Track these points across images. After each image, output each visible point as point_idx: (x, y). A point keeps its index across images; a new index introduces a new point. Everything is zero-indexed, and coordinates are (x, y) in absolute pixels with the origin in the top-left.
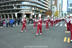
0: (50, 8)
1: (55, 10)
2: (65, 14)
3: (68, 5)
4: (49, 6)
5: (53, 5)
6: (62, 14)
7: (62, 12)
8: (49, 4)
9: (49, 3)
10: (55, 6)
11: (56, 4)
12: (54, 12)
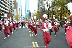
0: (10, 11)
1: (15, 13)
2: (24, 18)
3: (26, 10)
4: (9, 8)
5: (13, 8)
6: (22, 18)
7: (21, 15)
8: (9, 7)
9: (9, 5)
10: (15, 10)
11: (16, 8)
12: (14, 15)
